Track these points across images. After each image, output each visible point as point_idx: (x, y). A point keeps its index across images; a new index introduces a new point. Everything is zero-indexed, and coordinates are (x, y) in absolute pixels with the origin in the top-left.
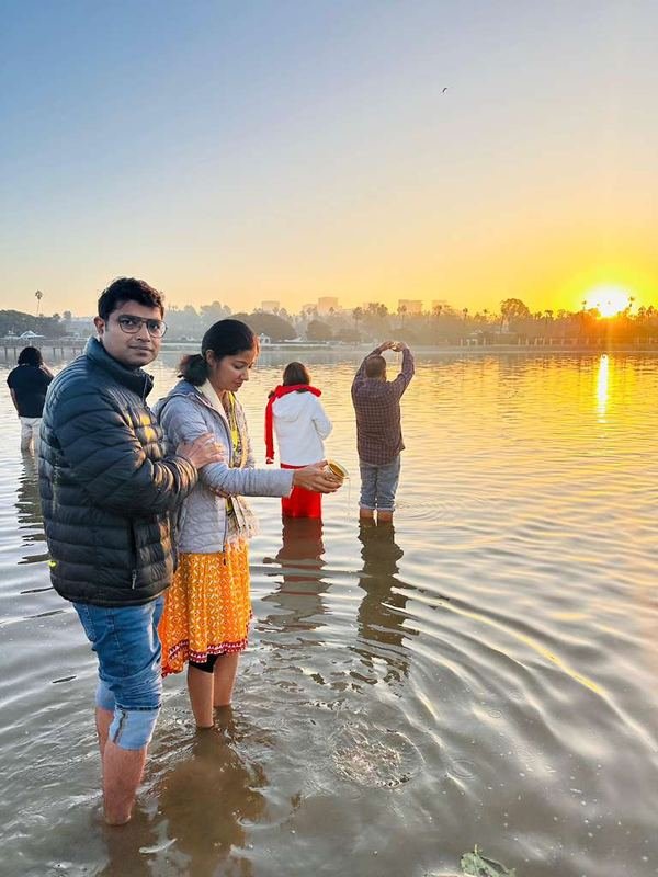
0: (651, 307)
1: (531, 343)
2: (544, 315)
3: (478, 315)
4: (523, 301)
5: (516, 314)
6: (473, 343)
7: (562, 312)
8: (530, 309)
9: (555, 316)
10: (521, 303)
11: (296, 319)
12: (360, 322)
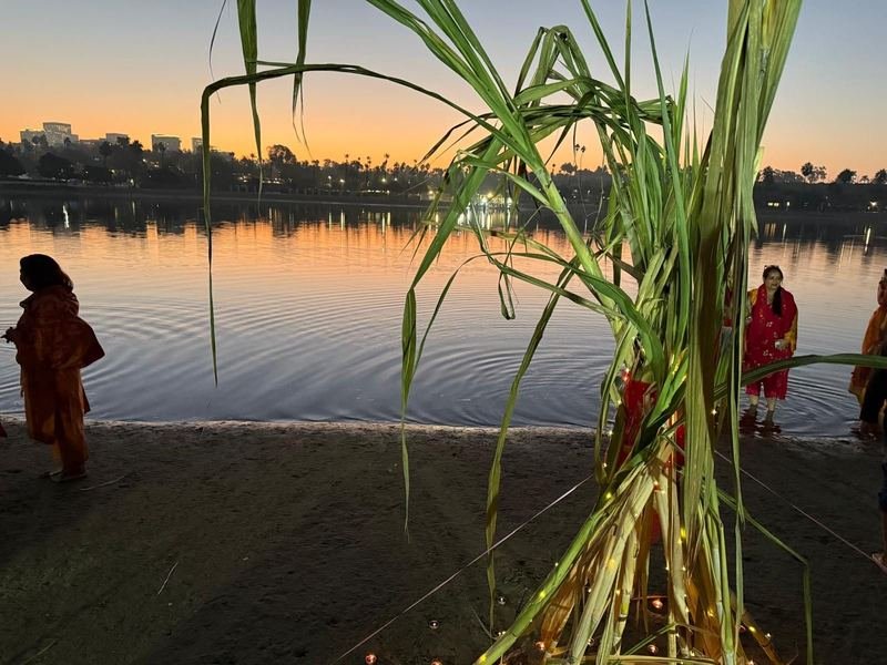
0: (404, 164)
1: (302, 192)
2: (311, 164)
3: (244, 159)
4: (290, 148)
5: (284, 161)
6: (243, 190)
7: (328, 161)
8: (297, 157)
9: (321, 165)
10: (288, 151)
11: (19, 149)
12: (108, 157)
